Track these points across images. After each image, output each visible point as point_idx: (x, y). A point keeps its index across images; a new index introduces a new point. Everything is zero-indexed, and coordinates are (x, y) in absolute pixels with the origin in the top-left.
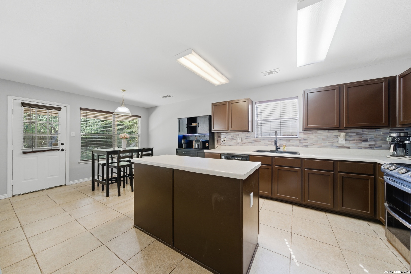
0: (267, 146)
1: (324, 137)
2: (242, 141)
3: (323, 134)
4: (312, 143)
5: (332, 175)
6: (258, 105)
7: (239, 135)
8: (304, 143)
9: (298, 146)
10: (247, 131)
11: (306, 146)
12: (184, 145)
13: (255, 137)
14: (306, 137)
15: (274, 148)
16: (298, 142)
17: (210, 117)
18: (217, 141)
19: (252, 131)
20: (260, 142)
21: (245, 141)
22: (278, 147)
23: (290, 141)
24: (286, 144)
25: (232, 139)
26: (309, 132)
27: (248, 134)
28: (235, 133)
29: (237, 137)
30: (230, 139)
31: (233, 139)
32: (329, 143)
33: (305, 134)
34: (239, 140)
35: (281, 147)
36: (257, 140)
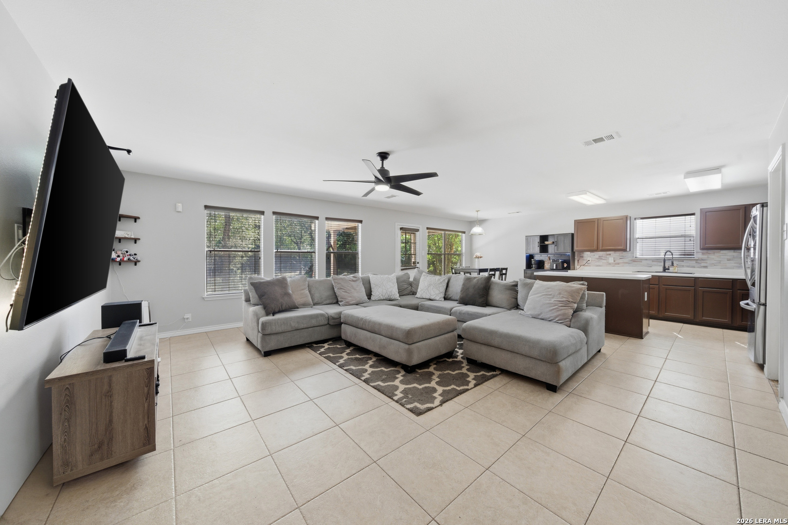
0: (651, 267)
1: (729, 257)
2: (614, 261)
3: (728, 254)
4: (713, 264)
5: (731, 293)
6: (637, 221)
7: (610, 255)
8: (702, 264)
9: (694, 267)
10: (625, 250)
11: (706, 267)
12: (534, 265)
13: (633, 257)
14: (705, 257)
15: (661, 269)
16: (694, 262)
17: (573, 235)
18: (578, 261)
19: (630, 251)
20: (640, 263)
21: (620, 261)
22: (667, 267)
23: (683, 261)
24: (677, 265)
25: (600, 258)
26: (709, 252)
27: (624, 253)
28: (605, 253)
29: (608, 256)
30: (597, 259)
31: (602, 259)
32: (735, 263)
33: (703, 254)
34: (611, 260)
35: (670, 268)
36: (636, 260)
